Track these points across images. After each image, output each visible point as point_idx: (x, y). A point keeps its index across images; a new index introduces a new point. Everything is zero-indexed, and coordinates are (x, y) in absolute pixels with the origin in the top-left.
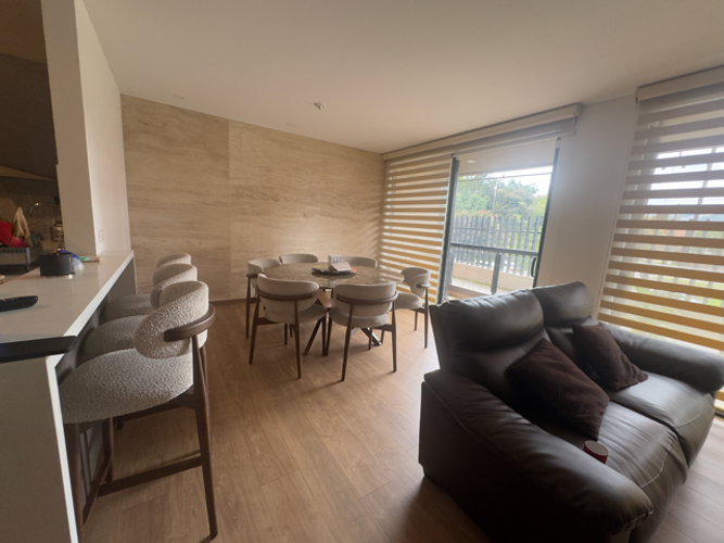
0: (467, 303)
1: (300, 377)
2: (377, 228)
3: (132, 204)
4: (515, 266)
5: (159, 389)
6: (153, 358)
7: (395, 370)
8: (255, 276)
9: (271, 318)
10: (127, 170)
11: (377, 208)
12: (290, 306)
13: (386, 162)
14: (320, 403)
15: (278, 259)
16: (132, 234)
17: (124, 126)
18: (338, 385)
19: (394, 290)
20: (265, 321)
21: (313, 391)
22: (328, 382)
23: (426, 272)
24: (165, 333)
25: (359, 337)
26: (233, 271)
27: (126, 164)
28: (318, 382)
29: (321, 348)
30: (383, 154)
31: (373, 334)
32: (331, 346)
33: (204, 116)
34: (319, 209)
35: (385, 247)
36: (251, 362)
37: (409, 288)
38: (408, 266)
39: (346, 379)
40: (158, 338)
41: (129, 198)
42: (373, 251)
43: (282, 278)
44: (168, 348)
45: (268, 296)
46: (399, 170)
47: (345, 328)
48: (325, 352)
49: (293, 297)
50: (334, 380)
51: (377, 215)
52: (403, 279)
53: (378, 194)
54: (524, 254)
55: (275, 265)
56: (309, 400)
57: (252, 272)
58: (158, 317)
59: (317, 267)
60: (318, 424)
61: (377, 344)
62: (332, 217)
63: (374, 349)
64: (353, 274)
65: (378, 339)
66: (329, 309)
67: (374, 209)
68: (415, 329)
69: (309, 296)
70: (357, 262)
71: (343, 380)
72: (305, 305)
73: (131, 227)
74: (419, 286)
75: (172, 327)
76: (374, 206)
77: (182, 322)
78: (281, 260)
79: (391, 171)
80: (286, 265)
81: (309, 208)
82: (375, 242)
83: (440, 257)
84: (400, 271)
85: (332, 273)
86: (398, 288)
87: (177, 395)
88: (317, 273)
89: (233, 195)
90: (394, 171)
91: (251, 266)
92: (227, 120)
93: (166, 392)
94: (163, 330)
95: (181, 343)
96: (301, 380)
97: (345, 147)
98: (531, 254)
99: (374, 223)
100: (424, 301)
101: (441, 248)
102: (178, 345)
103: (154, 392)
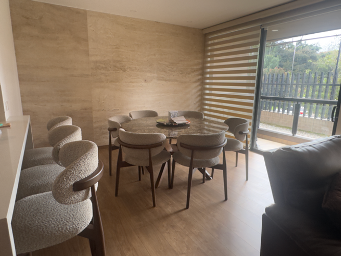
0: (297, 149)
1: (154, 206)
2: (200, 87)
3: (21, 79)
4: (305, 111)
5: (70, 226)
6: (66, 204)
7: (226, 199)
8: (115, 129)
9: (130, 161)
10: (16, 54)
11: (200, 72)
12: (145, 153)
13: (206, 35)
14: (173, 227)
15: (128, 115)
16: (23, 102)
17: (13, 21)
18: (184, 211)
19: (224, 137)
20: (126, 164)
21: (166, 217)
22: (176, 209)
23: (246, 121)
24: (73, 184)
25: (197, 174)
26: (95, 125)
27: (15, 49)
28: (169, 210)
29: (167, 182)
30: (203, 29)
31: (206, 172)
32: (175, 181)
33: (69, 9)
34: (155, 75)
35: (207, 102)
36: (116, 195)
37: (233, 135)
38: (230, 117)
39: (189, 207)
40: (69, 189)
41: (19, 75)
42: (197, 105)
43: (135, 131)
44: (76, 196)
45: (128, 146)
46: (216, 41)
47: (188, 168)
48: (170, 186)
49: (148, 146)
50: (181, 208)
51: (200, 77)
52: (228, 128)
53: (200, 61)
54: (324, 103)
55: (127, 120)
56: (165, 224)
57: (112, 127)
58: (69, 173)
59: (159, 121)
60: (174, 244)
61: (208, 178)
62: (166, 80)
63: (207, 183)
64: (188, 125)
65: (209, 174)
66: (172, 153)
67: (196, 73)
68: (236, 166)
69: (159, 144)
70: (188, 115)
71: (187, 207)
72: (156, 152)
73: (22, 96)
74: (241, 133)
75: (78, 180)
76: (197, 70)
77: (84, 175)
78: (131, 116)
79: (210, 42)
80: (136, 120)
81: (149, 75)
82: (199, 98)
83: (252, 108)
84: (223, 121)
85: (172, 125)
86: (227, 136)
87: (82, 230)
88: (160, 125)
89: (92, 69)
90: (212, 42)
91: (111, 122)
92: (85, 11)
93: (74, 229)
94: (72, 183)
95: (84, 191)
96: (156, 208)
97: (174, 25)
98: (331, 103)
99: (198, 84)
100: (245, 145)
101: (253, 101)
102: (82, 193)
103: (67, 229)
